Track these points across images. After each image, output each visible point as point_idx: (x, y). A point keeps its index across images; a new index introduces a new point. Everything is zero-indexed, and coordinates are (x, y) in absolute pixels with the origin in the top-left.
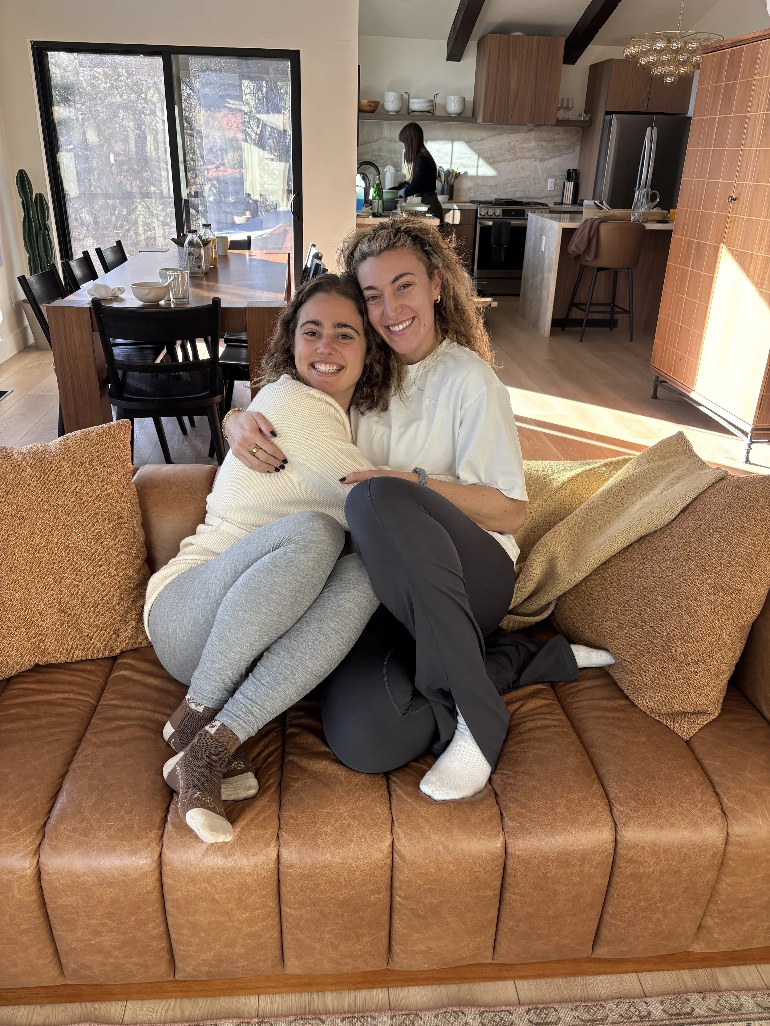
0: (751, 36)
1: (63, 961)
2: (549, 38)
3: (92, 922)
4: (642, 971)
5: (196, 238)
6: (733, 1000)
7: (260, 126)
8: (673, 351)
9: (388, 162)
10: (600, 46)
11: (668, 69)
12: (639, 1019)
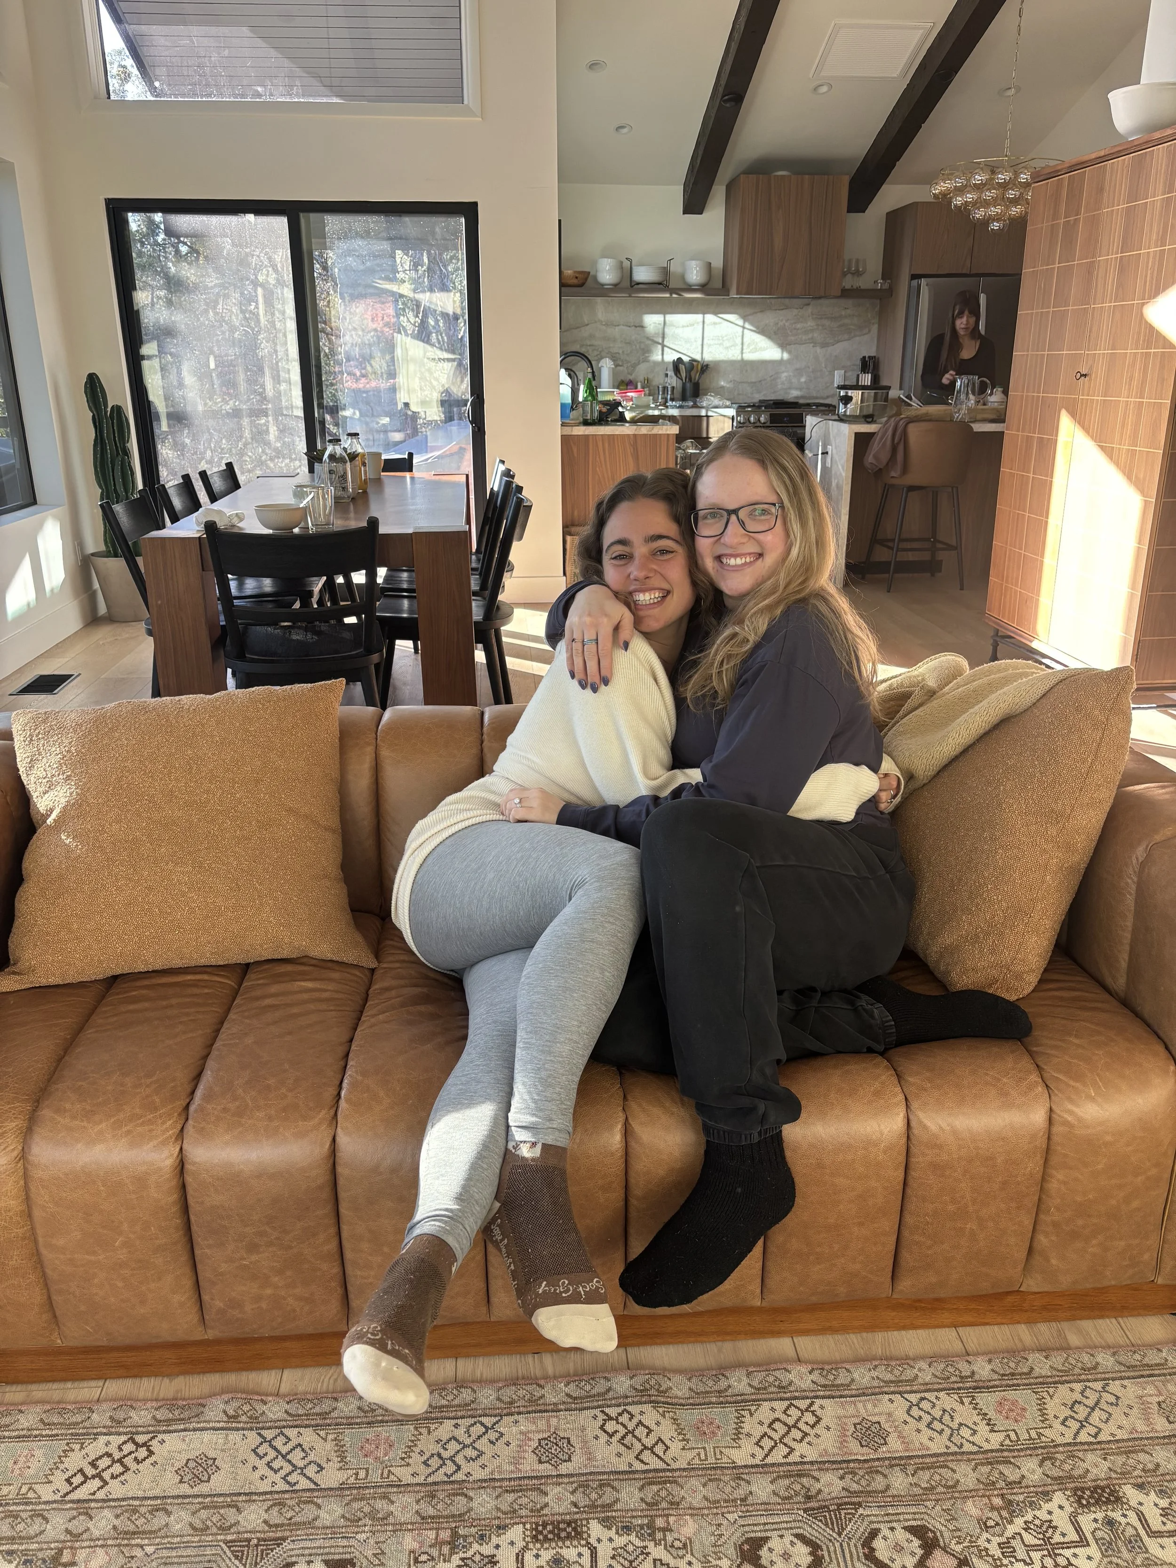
0: (1093, 156)
1: (206, 1297)
2: (826, 177)
3: (247, 1229)
4: (964, 1325)
5: (338, 450)
6: (1086, 1358)
7: (420, 315)
8: (1016, 591)
9: (603, 354)
10: (900, 187)
11: (994, 210)
12: (958, 1379)
